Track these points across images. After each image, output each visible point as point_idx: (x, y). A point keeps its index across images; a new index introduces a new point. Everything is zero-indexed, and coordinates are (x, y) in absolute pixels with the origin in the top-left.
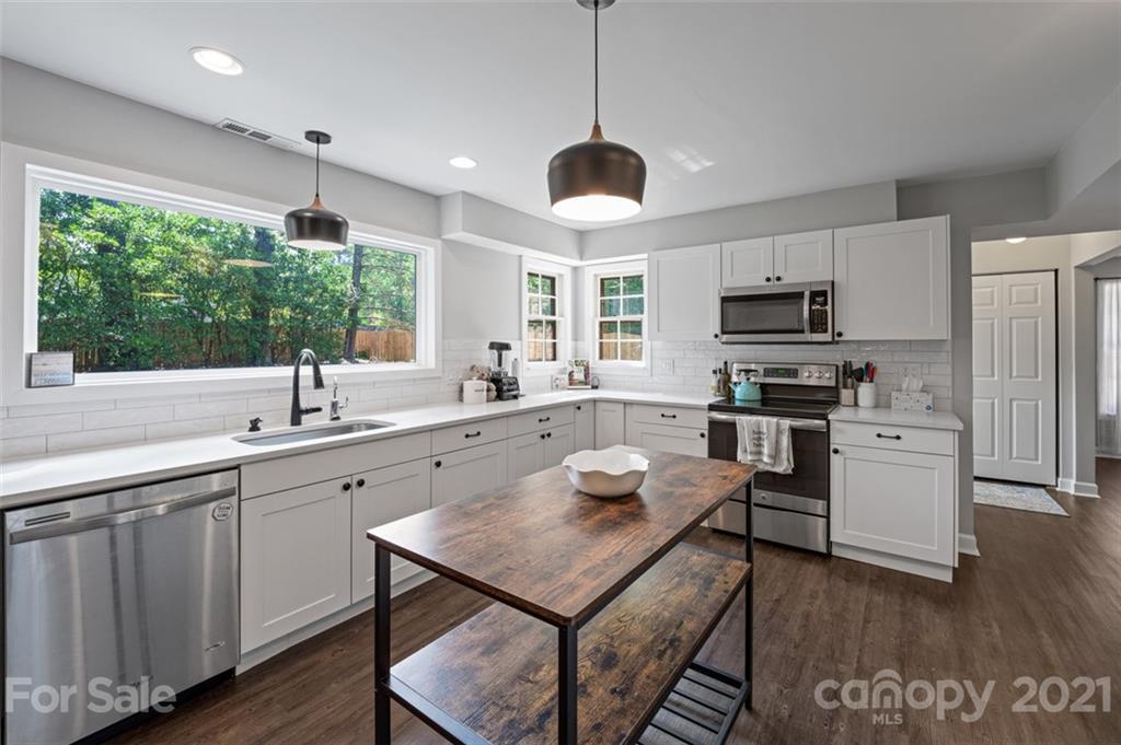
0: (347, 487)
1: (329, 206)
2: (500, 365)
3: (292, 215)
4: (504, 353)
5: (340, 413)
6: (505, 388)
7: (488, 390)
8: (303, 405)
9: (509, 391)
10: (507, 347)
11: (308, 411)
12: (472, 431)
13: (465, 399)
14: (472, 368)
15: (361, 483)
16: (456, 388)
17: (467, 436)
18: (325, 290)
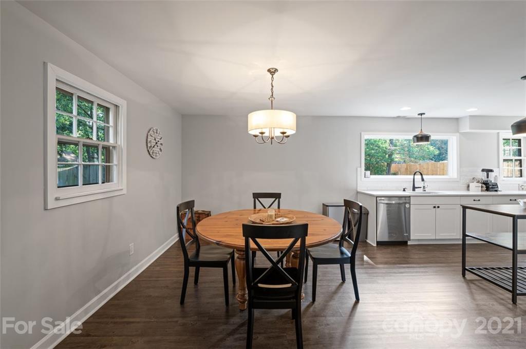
0: (435, 207)
1: (425, 133)
2: (488, 177)
3: (415, 136)
4: (490, 173)
5: (426, 189)
6: (490, 187)
7: (482, 187)
8: (416, 186)
9: (492, 188)
10: (491, 171)
11: (417, 188)
12: (477, 198)
13: (470, 190)
14: (474, 178)
15: (438, 207)
16: (466, 186)
17: (474, 200)
18: (379, 147)
